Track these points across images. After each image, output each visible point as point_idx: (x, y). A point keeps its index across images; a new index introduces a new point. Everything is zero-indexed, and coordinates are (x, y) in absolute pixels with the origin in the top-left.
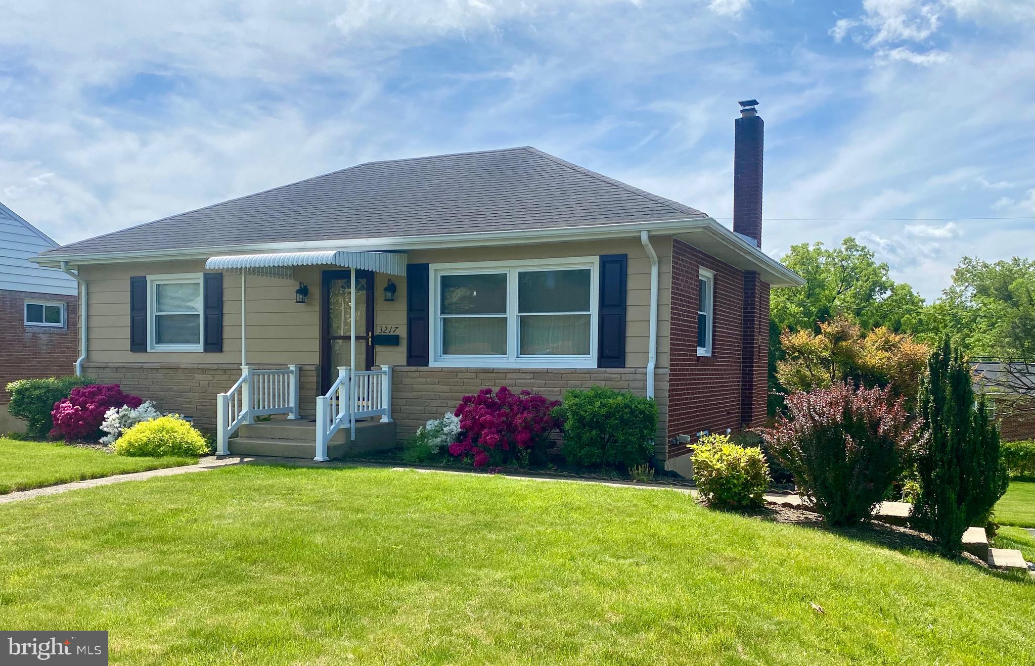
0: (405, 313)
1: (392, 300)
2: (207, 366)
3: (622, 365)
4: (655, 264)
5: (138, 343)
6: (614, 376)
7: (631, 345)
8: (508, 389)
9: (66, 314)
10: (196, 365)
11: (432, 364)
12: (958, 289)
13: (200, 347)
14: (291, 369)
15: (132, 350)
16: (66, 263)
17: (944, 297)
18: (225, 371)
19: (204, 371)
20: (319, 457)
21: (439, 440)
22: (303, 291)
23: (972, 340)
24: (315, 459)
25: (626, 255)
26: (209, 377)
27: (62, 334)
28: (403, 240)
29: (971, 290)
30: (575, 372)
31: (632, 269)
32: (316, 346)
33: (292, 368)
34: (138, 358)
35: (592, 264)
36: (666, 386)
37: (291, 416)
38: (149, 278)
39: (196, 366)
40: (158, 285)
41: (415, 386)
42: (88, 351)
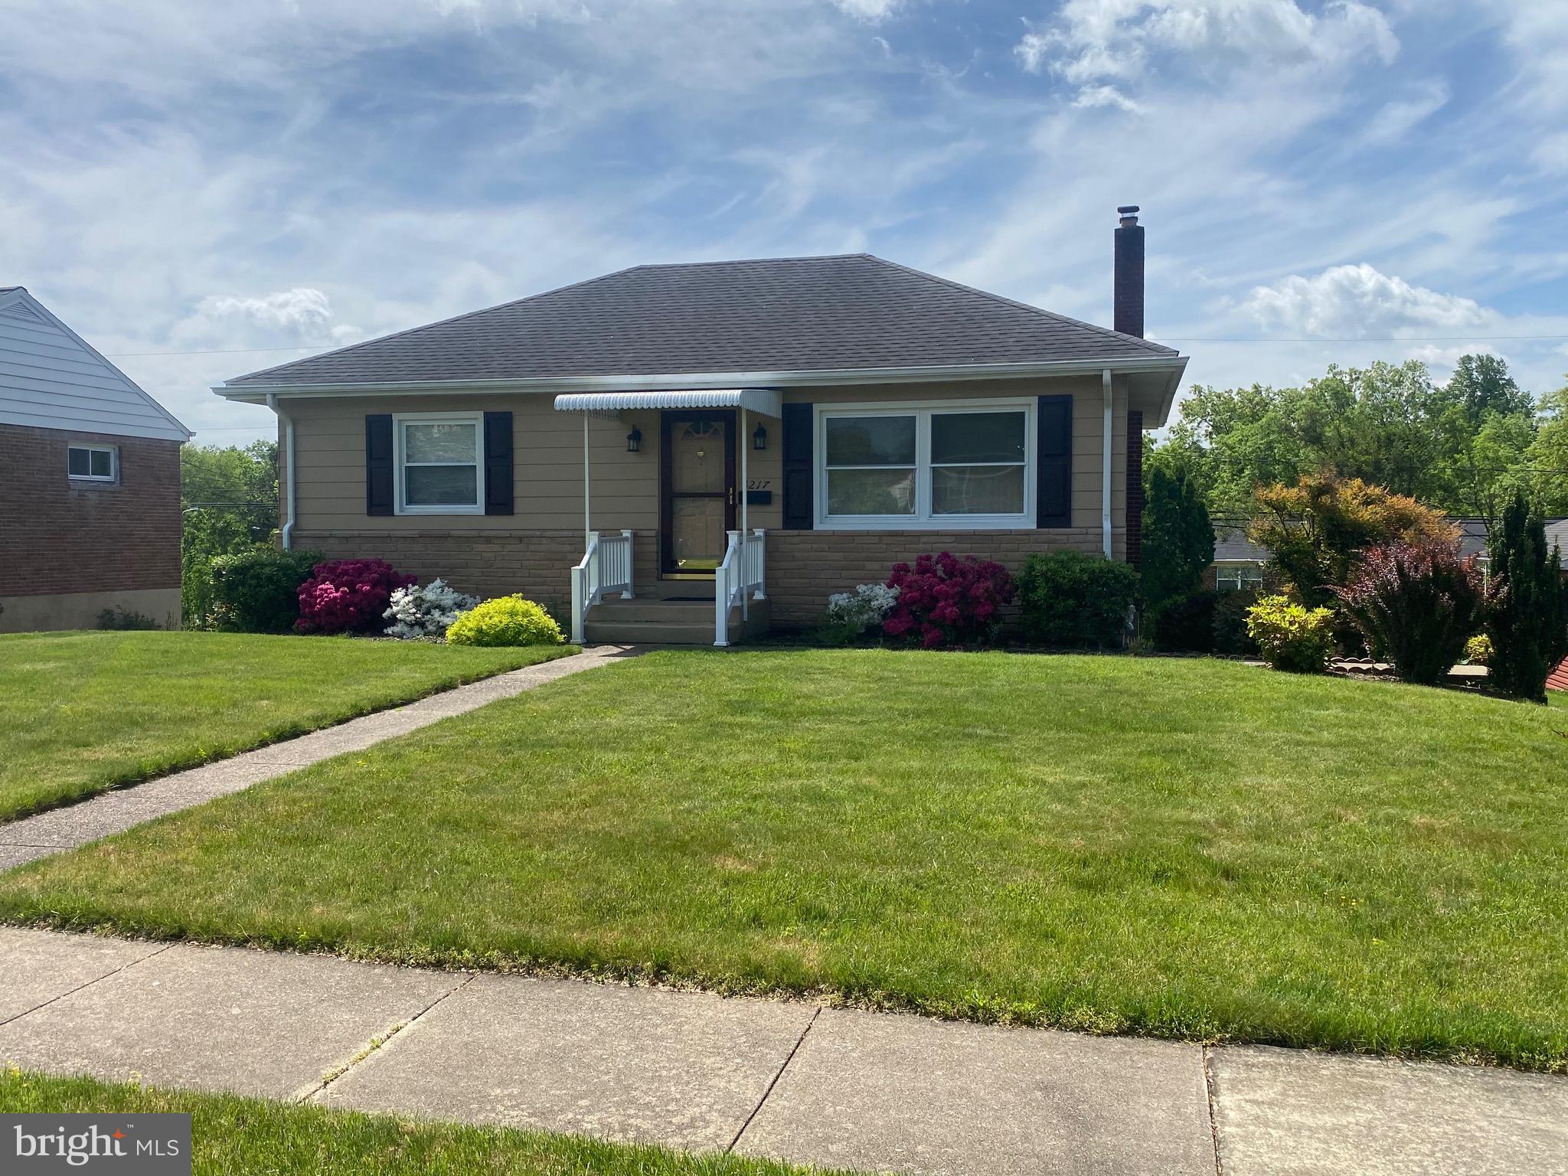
0: (780, 464)
1: (764, 448)
2: (495, 533)
3: (1067, 523)
4: (1108, 407)
5: (379, 502)
6: (1059, 537)
7: (1078, 501)
8: (951, 554)
9: (117, 462)
10: (477, 532)
11: (817, 526)
12: (1189, 427)
13: (479, 508)
14: (624, 535)
15: (370, 513)
16: (274, 395)
17: (1172, 436)
18: (521, 539)
19: (488, 540)
20: (721, 640)
21: (866, 616)
22: (636, 436)
23: (1216, 492)
24: (716, 643)
25: (1071, 396)
26: (497, 548)
27: (112, 492)
28: (790, 376)
29: (1205, 427)
30: (1009, 533)
31: (1077, 413)
32: (653, 505)
33: (626, 533)
34: (380, 523)
35: (1029, 409)
36: (1123, 547)
37: (626, 595)
38: (396, 417)
39: (475, 533)
40: (408, 427)
41: (796, 554)
42: (296, 515)
